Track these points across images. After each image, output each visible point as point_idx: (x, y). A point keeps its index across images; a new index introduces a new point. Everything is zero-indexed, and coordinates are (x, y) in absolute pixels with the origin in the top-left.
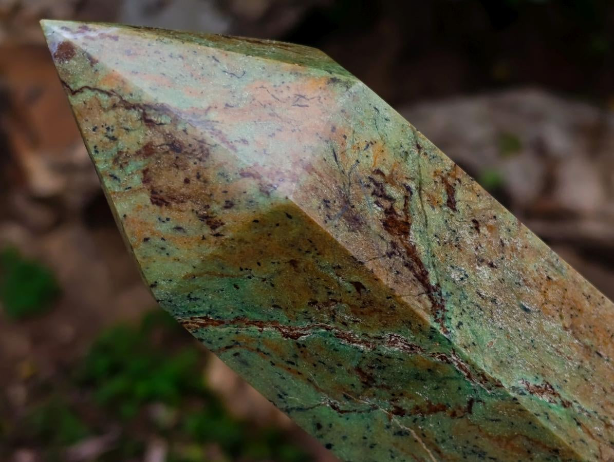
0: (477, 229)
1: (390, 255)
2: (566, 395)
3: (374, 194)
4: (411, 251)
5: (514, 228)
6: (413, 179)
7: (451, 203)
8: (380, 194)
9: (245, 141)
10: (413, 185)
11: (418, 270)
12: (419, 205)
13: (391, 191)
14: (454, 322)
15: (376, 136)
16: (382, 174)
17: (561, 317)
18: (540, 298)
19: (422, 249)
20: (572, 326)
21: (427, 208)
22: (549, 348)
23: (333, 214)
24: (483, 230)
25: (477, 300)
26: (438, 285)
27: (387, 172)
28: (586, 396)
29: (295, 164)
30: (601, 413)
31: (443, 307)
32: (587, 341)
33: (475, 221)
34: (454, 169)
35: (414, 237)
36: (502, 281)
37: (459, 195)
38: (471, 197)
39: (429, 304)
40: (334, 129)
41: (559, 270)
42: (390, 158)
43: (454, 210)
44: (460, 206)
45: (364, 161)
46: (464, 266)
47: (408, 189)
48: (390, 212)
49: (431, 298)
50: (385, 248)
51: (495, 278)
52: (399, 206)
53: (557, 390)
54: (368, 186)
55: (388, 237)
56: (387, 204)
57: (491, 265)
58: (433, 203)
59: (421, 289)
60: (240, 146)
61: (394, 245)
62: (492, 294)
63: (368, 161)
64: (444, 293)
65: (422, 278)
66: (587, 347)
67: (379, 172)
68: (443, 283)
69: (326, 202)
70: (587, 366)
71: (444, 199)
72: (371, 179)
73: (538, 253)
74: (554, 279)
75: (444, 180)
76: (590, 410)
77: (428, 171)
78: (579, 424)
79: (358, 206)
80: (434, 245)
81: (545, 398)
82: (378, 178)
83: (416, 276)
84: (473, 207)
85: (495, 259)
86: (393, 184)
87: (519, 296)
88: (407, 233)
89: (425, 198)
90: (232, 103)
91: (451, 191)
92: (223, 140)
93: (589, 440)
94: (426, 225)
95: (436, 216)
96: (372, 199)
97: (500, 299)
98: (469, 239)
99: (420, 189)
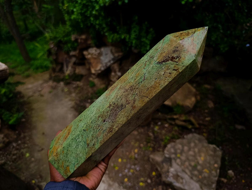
0: (169, 73)
1: (168, 56)
2: (143, 82)
3: (178, 56)
4: (168, 60)
5: (168, 80)
6: (179, 64)
7: (174, 70)
8: (177, 57)
10: (178, 63)
11: (165, 61)
12: (175, 64)
13: (178, 59)
14: (157, 65)
15: (186, 59)
16: (180, 58)
17: (154, 85)
18: (157, 82)
19: (168, 62)
20: (152, 87)
21: (174, 65)
22: (150, 81)
23: (176, 48)
24: (169, 74)
25: (159, 71)
26: (162, 64)
27: (180, 59)
28: (142, 86)
29: (184, 44)
30: (139, 88)
31: (159, 64)
32: (150, 89)
33: (171, 73)
34: (179, 72)
35: (170, 61)
36: (161, 76)
37: (175, 72)
38: (174, 74)
39: (160, 62)
40: (188, 52)
41: (161, 87)
42: (182, 60)
43: (173, 70)
44: (173, 71)
45: (183, 55)
46: (164, 69)
47: (177, 62)
48: (174, 58)
49: (161, 62)
50: (169, 56)
51: (162, 75)
52: (175, 60)
53: (144, 81)
54: (179, 55)
55: (171, 57)
56: (176, 58)
57: (164, 74)
58: (175, 66)
59: (163, 61)
60: (188, 39)
61: (170, 58)
62: (159, 73)
63: (183, 56)
64: (161, 65)
65: (164, 61)
66: (149, 88)
67: (181, 58)
68: (163, 65)
69: (178, 47)
70: (146, 88)
71: (175, 69)
72: (180, 56)
73: (164, 84)
74: (160, 85)
75: (178, 69)
76: (140, 86)
77: (180, 67)
78: (138, 83)
79: (176, 53)
80: (168, 65)
81: (143, 79)
82: (180, 57)
83: (164, 60)
84: (173, 74)
85: (164, 75)
86: (178, 60)
87: (158, 78)
88: (171, 60)
89: (176, 65)
90: (194, 41)
91: (176, 70)
92: (189, 37)
93: (136, 84)
94: (172, 64)
95: (172, 66)
96: (177, 55)
97: (158, 74)
98: (168, 71)
99: (177, 64)
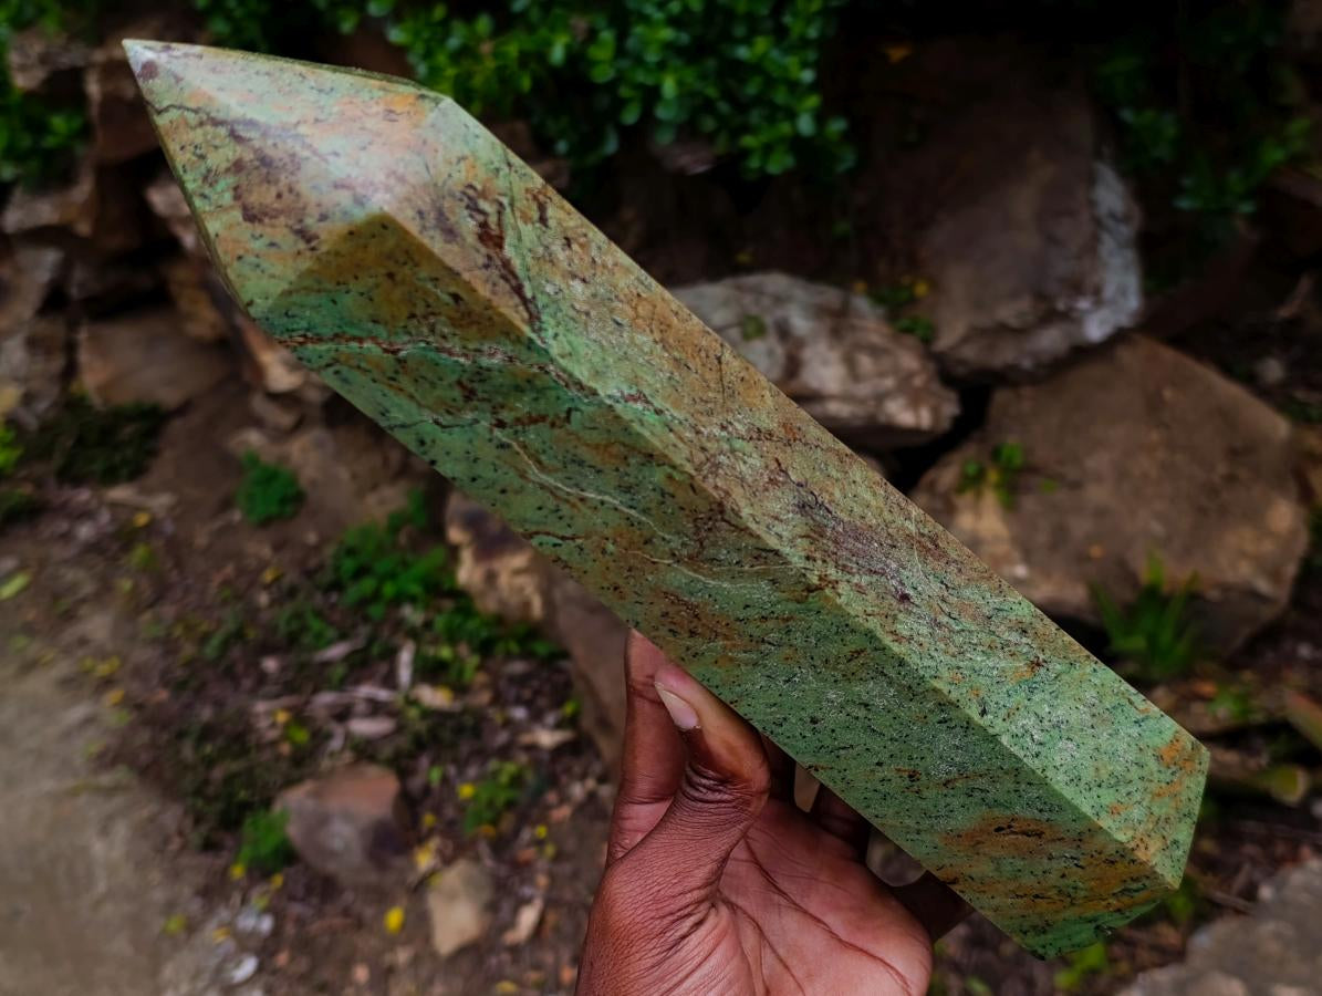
0: (569, 245)
1: (486, 266)
2: (658, 403)
3: (468, 207)
4: (506, 264)
5: (605, 246)
6: (504, 195)
7: (543, 220)
8: (474, 208)
9: (336, 154)
10: (505, 201)
11: (514, 282)
12: (512, 221)
13: (484, 205)
14: (551, 332)
15: (466, 152)
16: (474, 189)
17: (652, 331)
18: (631, 313)
19: (517, 263)
20: (662, 340)
21: (520, 224)
22: (641, 360)
23: (428, 224)
24: (575, 247)
25: (572, 313)
26: (534, 298)
27: (479, 187)
28: (676, 405)
29: (388, 176)
30: (691, 420)
31: (539, 319)
32: (676, 354)
33: (567, 239)
34: (544, 187)
35: (508, 251)
36: (594, 296)
37: (550, 212)
38: (561, 214)
39: (526, 315)
40: (425, 142)
41: (648, 287)
42: (482, 173)
43: (546, 226)
44: (552, 223)
45: (456, 175)
46: (558, 280)
47: (501, 204)
48: (484, 225)
49: (527, 309)
50: (481, 260)
51: (588, 293)
52: (492, 220)
53: (650, 398)
54: (461, 200)
55: (483, 250)
56: (481, 218)
57: (584, 281)
58: (526, 219)
59: (517, 300)
60: (331, 159)
61: (489, 257)
62: (585, 308)
63: (461, 175)
64: (540, 305)
65: (518, 290)
66: (676, 360)
67: (471, 186)
68: (539, 296)
69: (420, 213)
70: (677, 376)
71: (536, 215)
72: (464, 193)
73: (628, 271)
74: (644, 295)
75: (535, 198)
76: (682, 418)
77: (519, 188)
78: (671, 430)
79: (453, 219)
80: (529, 260)
81: (639, 406)
82: (471, 192)
83: (512, 287)
84: (564, 225)
85: (587, 275)
86: (485, 198)
87: (612, 311)
88: (500, 246)
89: (518, 214)
90: (321, 117)
91: (542, 208)
92: (315, 152)
93: (681, 445)
94: (520, 239)
95: (529, 232)
96: (466, 213)
97: (593, 313)
98: (561, 255)
99: (512, 205)
